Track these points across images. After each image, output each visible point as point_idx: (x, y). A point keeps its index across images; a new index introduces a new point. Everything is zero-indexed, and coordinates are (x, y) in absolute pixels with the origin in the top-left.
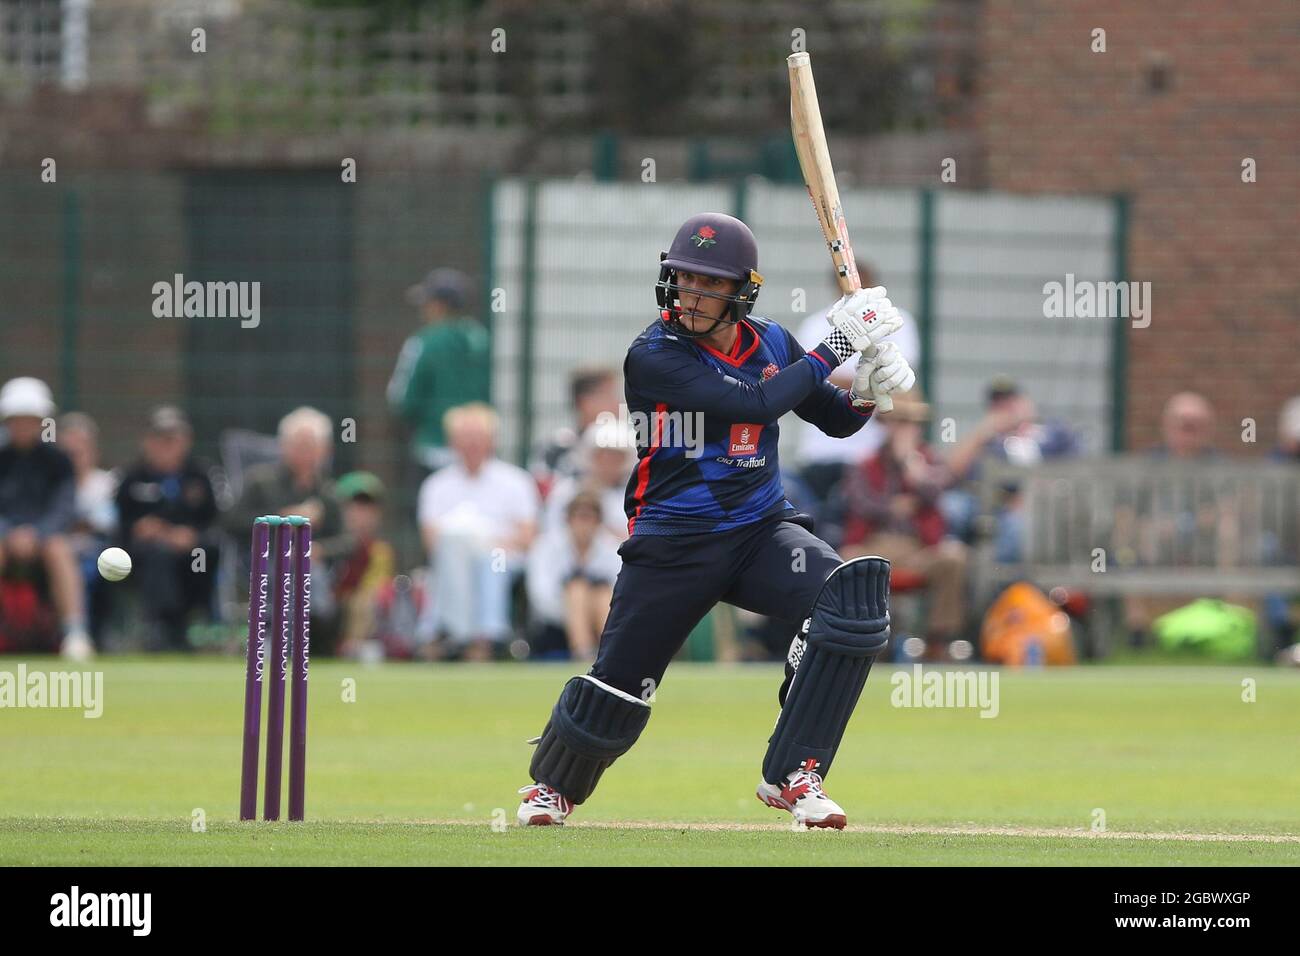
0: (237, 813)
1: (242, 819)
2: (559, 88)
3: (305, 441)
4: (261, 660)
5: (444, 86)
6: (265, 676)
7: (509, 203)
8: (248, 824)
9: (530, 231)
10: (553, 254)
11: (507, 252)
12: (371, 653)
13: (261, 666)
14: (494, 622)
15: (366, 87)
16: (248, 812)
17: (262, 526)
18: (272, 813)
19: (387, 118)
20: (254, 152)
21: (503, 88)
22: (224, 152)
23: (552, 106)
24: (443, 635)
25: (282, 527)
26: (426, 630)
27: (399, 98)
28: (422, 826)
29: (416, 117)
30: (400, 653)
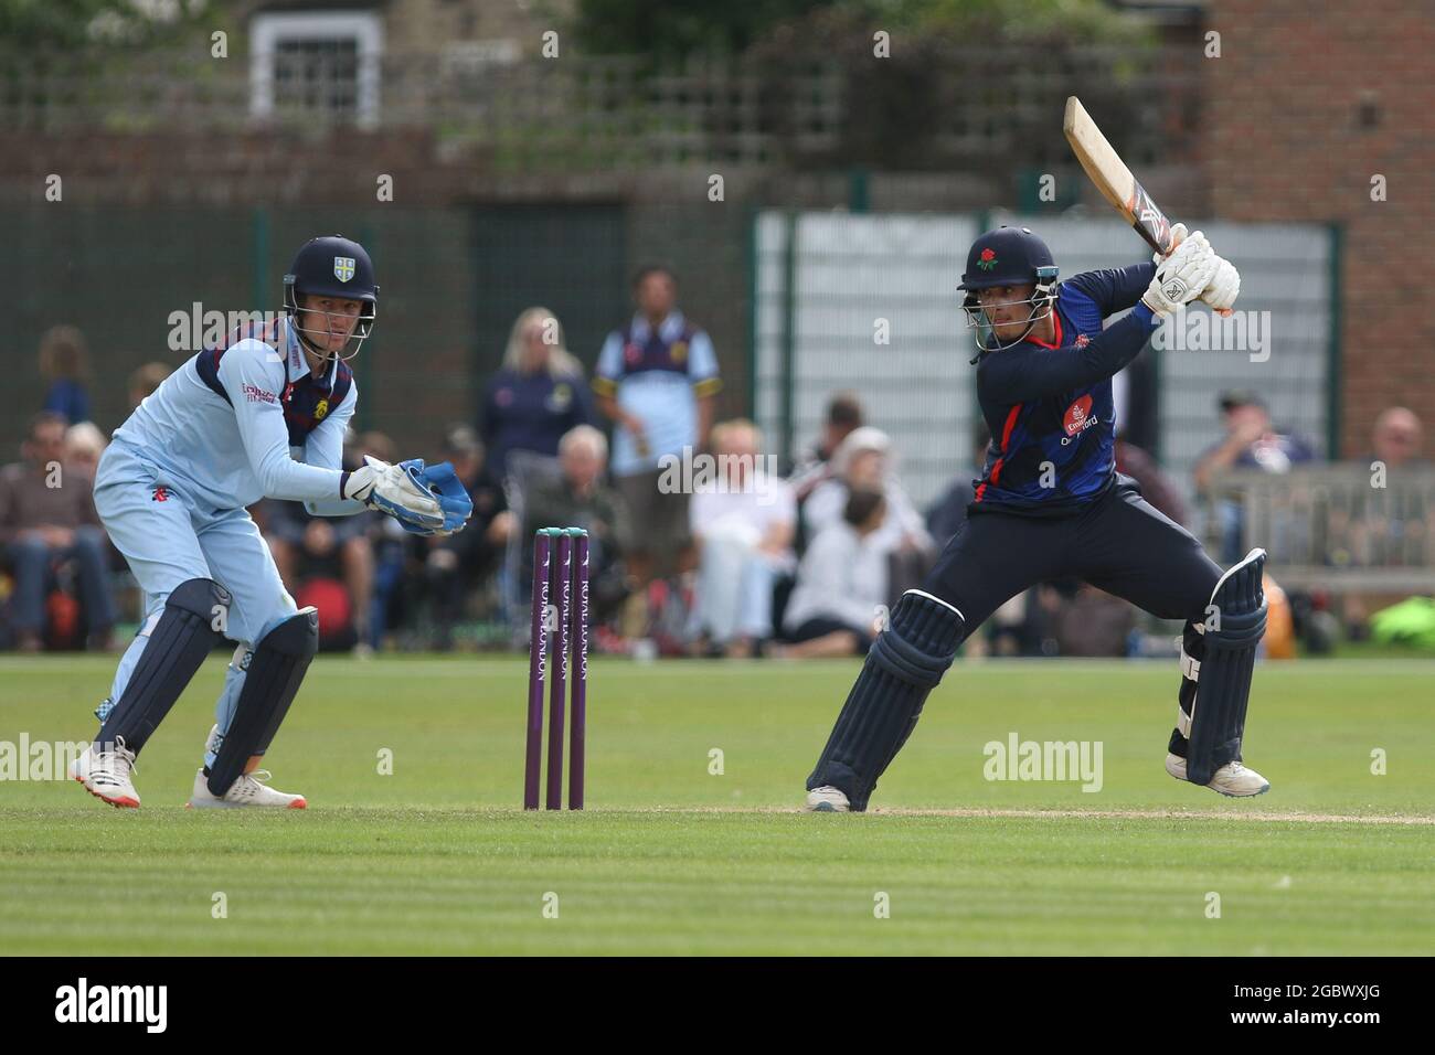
0: (522, 802)
1: (526, 808)
2: (817, 126)
3: (582, 457)
4: (543, 661)
5: (709, 126)
6: (546, 674)
7: (770, 233)
8: (531, 813)
9: (789, 259)
10: (811, 281)
11: (769, 279)
12: (644, 650)
13: (543, 666)
14: (757, 620)
15: (636, 129)
16: (531, 801)
17: (544, 537)
18: (554, 803)
19: (657, 155)
20: (534, 188)
21: (764, 126)
22: (508, 189)
23: (809, 142)
24: (706, 634)
25: (560, 539)
26: (693, 627)
27: (668, 137)
28: (692, 814)
29: (684, 154)
30: (670, 650)
